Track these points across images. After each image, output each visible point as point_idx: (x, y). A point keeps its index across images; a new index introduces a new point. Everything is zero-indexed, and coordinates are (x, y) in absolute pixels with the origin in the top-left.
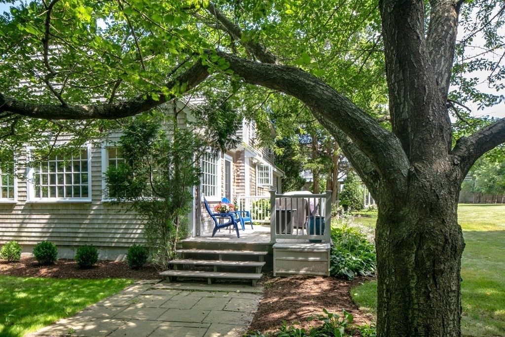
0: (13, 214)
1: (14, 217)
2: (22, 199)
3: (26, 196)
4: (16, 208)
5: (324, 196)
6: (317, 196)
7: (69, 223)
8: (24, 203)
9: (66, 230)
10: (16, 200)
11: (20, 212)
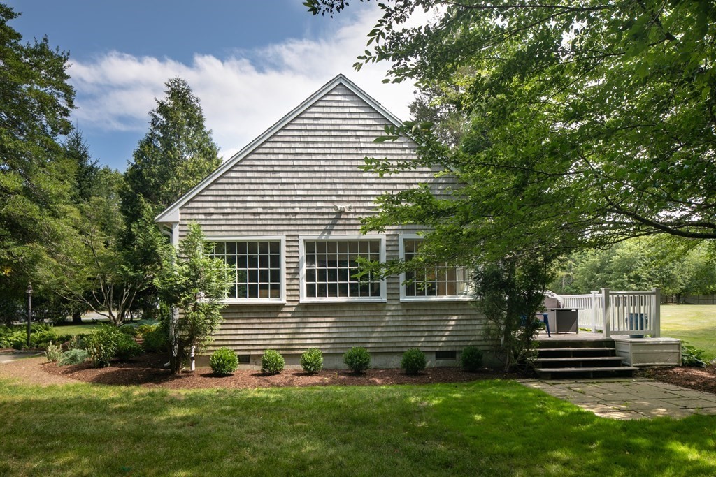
0: (279, 318)
1: (281, 321)
2: (293, 298)
3: (298, 296)
4: (284, 310)
5: (654, 294)
6: (647, 294)
7: (358, 327)
8: (296, 304)
9: (353, 335)
10: (283, 299)
11: (289, 315)
